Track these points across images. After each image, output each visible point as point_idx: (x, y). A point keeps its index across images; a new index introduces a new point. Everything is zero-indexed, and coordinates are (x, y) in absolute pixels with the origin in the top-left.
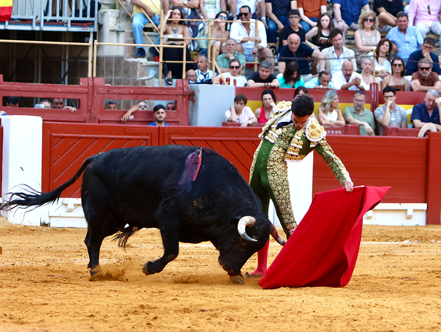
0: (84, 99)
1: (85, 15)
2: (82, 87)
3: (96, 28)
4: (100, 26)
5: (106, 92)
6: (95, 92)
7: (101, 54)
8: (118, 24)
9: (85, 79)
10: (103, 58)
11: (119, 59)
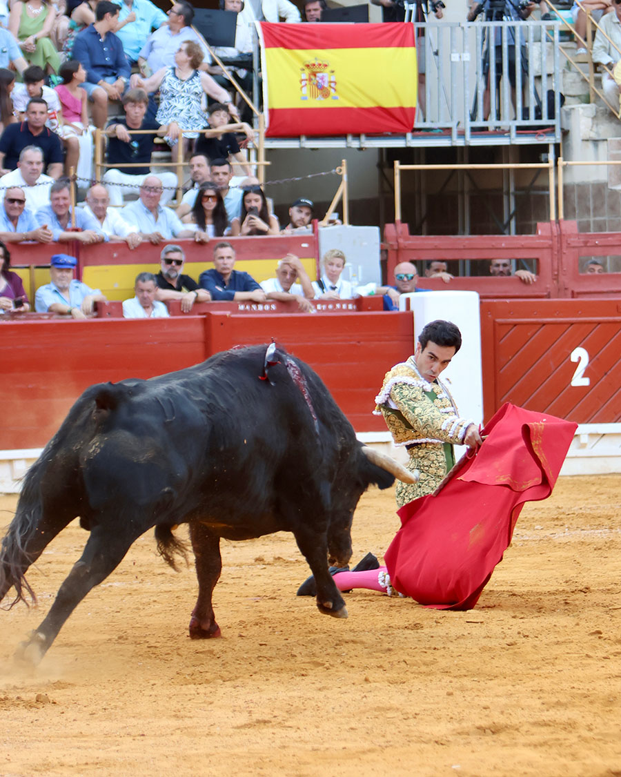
0: (546, 258)
1: (539, 116)
2: (541, 237)
3: (557, 138)
4: (565, 133)
6: (564, 245)
7: (569, 181)
8: (595, 129)
9: (546, 225)
10: (574, 186)
11: (600, 188)
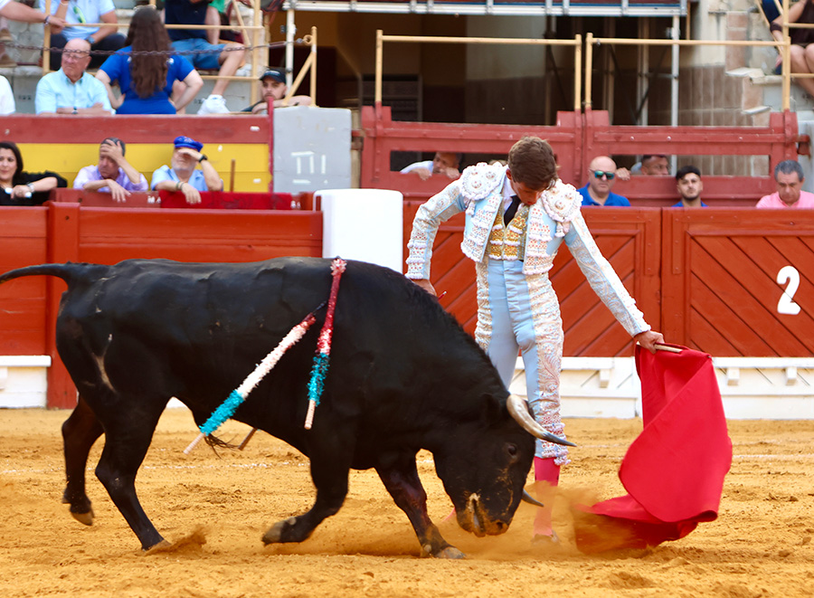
2: (561, 130)
3: (684, 9)
4: (694, 6)
5: (613, 140)
6: (590, 140)
11: (719, 71)
